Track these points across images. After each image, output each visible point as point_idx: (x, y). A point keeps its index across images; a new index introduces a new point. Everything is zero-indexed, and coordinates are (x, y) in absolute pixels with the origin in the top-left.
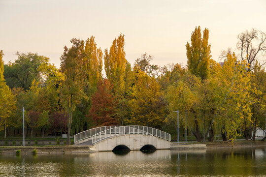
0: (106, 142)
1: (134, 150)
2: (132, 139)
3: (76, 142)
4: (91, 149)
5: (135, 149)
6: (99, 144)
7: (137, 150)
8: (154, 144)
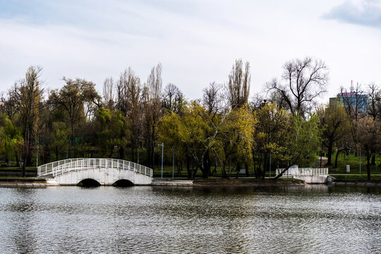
0: (69, 175)
1: (105, 185)
2: (102, 173)
3: (39, 174)
4: (48, 182)
5: (106, 183)
6: (61, 177)
7: (108, 185)
8: (130, 179)
